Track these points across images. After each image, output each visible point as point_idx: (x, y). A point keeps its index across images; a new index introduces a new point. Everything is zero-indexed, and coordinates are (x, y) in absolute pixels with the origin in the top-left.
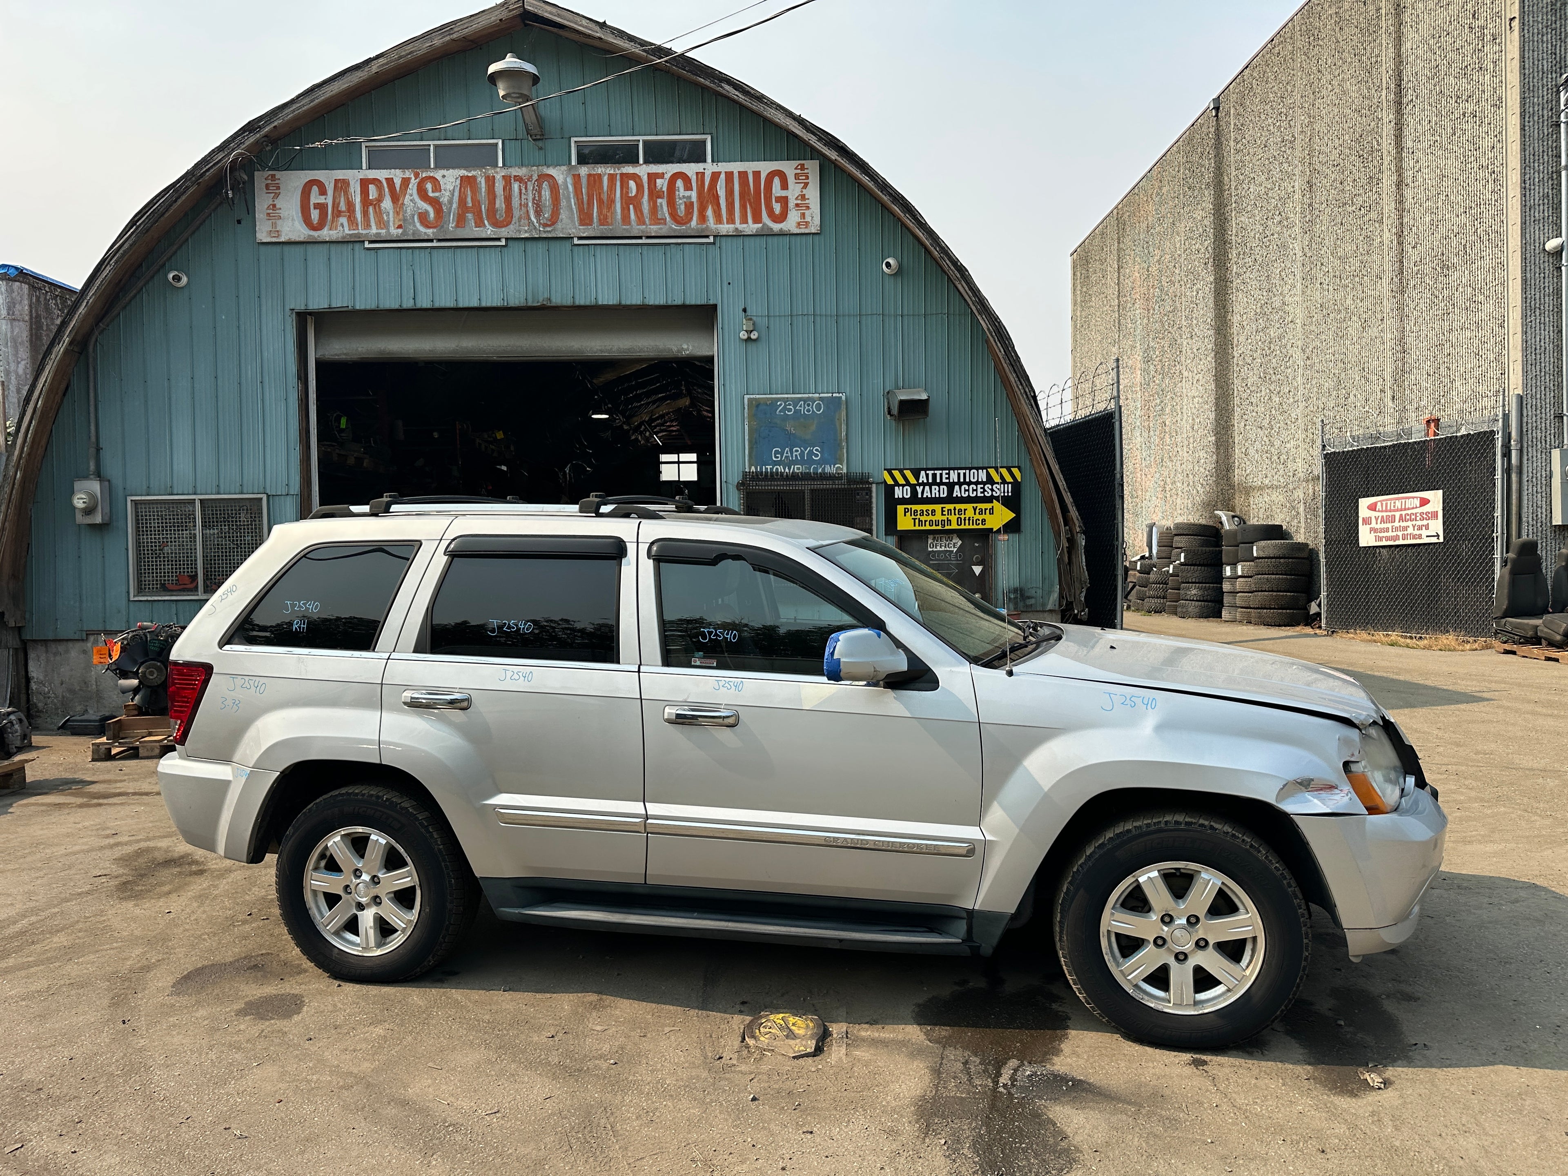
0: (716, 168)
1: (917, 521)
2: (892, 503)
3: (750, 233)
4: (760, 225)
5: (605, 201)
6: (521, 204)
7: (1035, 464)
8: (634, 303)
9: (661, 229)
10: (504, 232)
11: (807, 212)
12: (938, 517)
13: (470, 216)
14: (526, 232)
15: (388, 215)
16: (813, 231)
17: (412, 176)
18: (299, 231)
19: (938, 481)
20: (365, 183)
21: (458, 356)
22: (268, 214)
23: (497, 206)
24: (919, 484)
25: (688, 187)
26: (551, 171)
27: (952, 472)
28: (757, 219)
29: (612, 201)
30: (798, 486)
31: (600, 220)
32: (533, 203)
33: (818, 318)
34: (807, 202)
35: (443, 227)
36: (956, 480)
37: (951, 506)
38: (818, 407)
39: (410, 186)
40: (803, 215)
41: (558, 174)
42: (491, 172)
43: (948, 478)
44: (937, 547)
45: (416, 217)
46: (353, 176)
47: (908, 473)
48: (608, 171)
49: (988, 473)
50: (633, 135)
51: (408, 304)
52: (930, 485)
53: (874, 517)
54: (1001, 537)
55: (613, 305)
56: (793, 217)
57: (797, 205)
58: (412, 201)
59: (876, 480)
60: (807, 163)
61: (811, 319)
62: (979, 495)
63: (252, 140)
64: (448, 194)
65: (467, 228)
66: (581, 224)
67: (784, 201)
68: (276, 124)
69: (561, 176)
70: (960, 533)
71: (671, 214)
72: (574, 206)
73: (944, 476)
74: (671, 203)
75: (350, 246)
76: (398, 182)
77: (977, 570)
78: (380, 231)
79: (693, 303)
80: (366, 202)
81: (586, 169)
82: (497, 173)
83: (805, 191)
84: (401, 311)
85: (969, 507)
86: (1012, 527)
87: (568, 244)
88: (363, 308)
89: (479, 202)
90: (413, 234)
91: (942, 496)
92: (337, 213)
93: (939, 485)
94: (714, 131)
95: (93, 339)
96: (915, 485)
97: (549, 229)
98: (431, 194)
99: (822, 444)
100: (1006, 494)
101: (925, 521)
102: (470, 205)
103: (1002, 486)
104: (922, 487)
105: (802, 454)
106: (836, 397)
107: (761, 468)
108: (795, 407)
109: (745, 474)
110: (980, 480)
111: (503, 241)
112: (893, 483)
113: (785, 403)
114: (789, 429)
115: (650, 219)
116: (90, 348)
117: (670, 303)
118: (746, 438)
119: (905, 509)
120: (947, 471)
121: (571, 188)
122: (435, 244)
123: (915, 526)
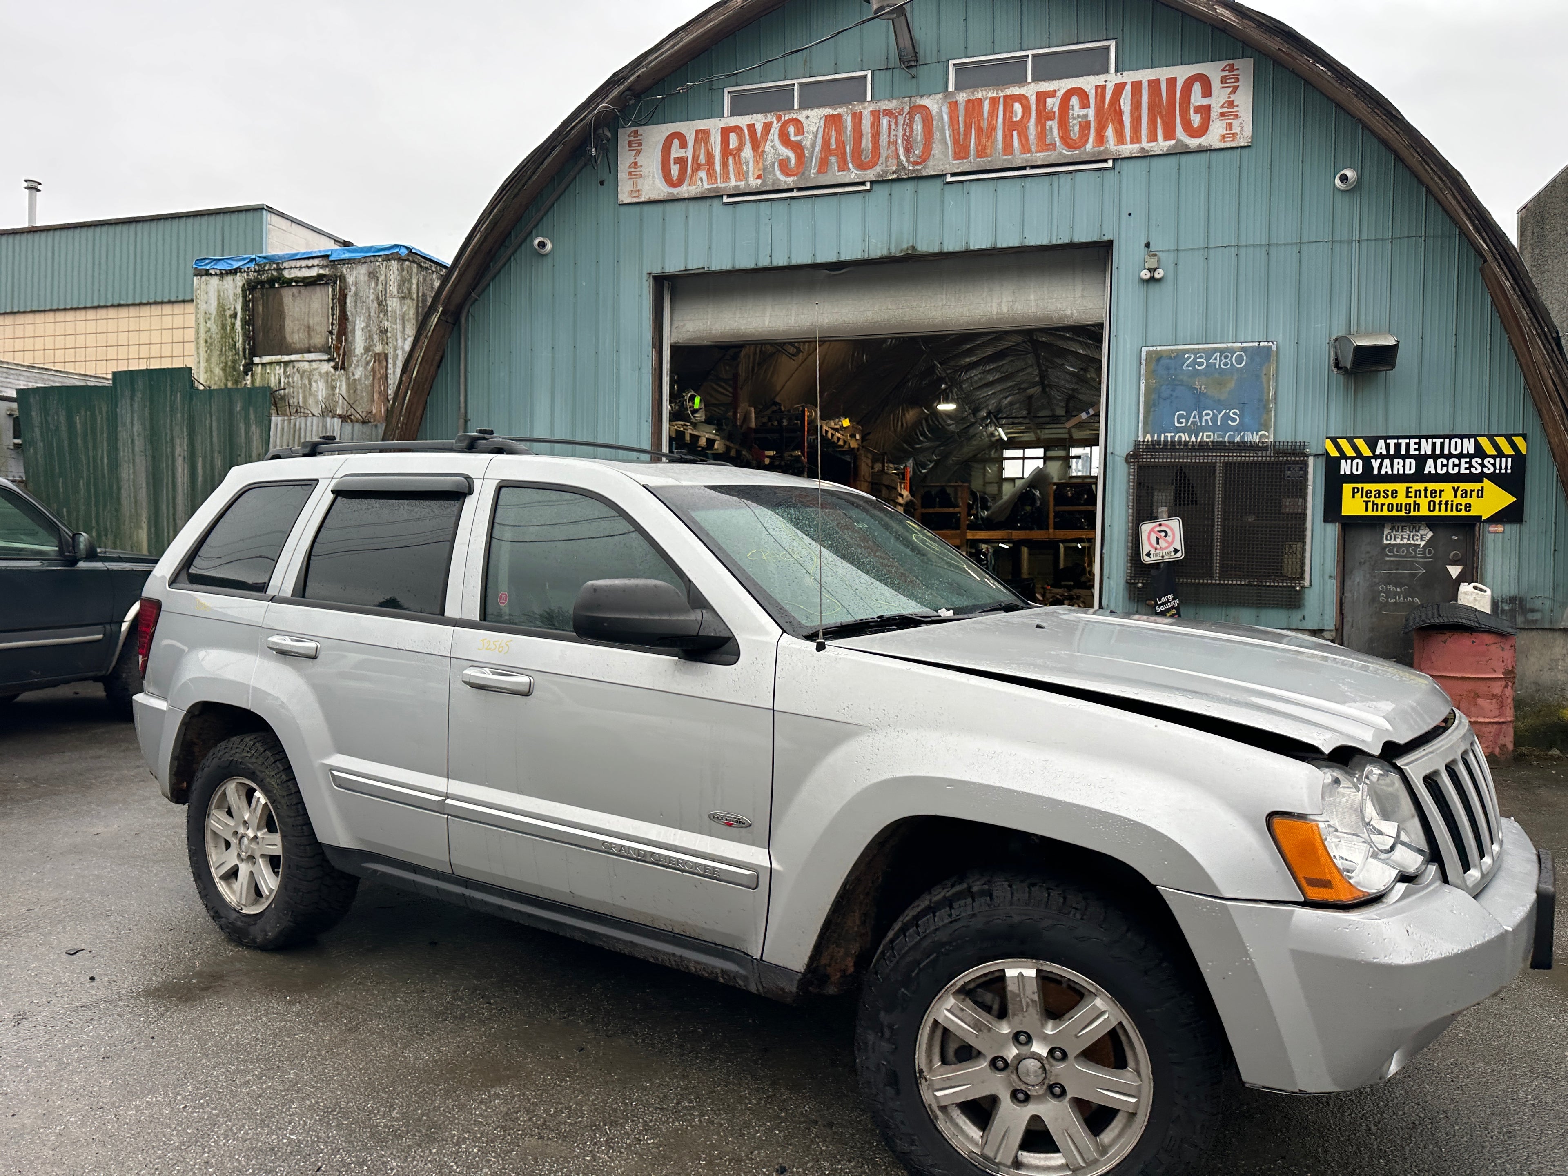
0: (1119, 79)
1: (1370, 505)
2: (1334, 480)
3: (1160, 152)
4: (1173, 142)
5: (985, 130)
6: (889, 142)
7: (1551, 431)
8: (1014, 245)
9: (1049, 155)
11: (1236, 123)
12: (1402, 499)
13: (833, 159)
14: (894, 173)
15: (747, 166)
16: (1242, 144)
17: (774, 120)
18: (659, 189)
19: (1403, 452)
20: (726, 132)
22: (630, 173)
23: (863, 145)
24: (1376, 457)
25: (1085, 105)
26: (926, 101)
27: (1423, 441)
28: (1169, 134)
29: (993, 128)
30: (1206, 459)
31: (978, 151)
32: (904, 139)
33: (1242, 250)
34: (1235, 109)
35: (803, 174)
36: (1429, 452)
37: (1421, 486)
38: (1240, 360)
39: (772, 131)
40: (1230, 127)
41: (933, 103)
42: (858, 108)
43: (1419, 449)
44: (1396, 538)
45: (776, 165)
46: (714, 125)
47: (1360, 443)
48: (990, 95)
50: (1021, 50)
51: (764, 262)
52: (1391, 458)
53: (1310, 498)
54: (1492, 528)
55: (987, 250)
56: (1217, 129)
57: (1222, 114)
58: (774, 148)
59: (1314, 452)
60: (1237, 63)
61: (1236, 251)
62: (1463, 471)
63: (616, 92)
64: (811, 136)
65: (830, 174)
66: (956, 158)
67: (1205, 111)
68: (637, 73)
69: (936, 106)
70: (1431, 522)
71: (1062, 138)
72: (948, 139)
73: (1413, 446)
74: (1064, 125)
75: (708, 202)
76: (759, 128)
77: (1455, 570)
78: (739, 183)
79: (1083, 240)
80: (726, 152)
81: (965, 94)
82: (864, 108)
83: (1233, 97)
84: (757, 269)
85: (1448, 487)
86: (1511, 515)
87: (938, 183)
89: (844, 143)
90: (773, 184)
91: (1407, 472)
92: (697, 167)
93: (1404, 458)
94: (1120, 36)
95: (466, 310)
96: (1369, 458)
97: (919, 167)
98: (793, 138)
99: (1242, 406)
100: (1503, 471)
101: (1382, 505)
102: (834, 146)
103: (1498, 460)
104: (1379, 461)
105: (1214, 419)
106: (1264, 347)
107: (1159, 436)
108: (1207, 360)
109: (1137, 444)
110: (1465, 452)
111: (868, 184)
112: (1338, 455)
113: (1195, 355)
114: (1198, 387)
115: (1037, 145)
116: (463, 320)
117: (1054, 242)
118: (1142, 399)
119: (1354, 488)
120: (1417, 441)
121: (946, 118)
122: (795, 194)
123: (1367, 510)
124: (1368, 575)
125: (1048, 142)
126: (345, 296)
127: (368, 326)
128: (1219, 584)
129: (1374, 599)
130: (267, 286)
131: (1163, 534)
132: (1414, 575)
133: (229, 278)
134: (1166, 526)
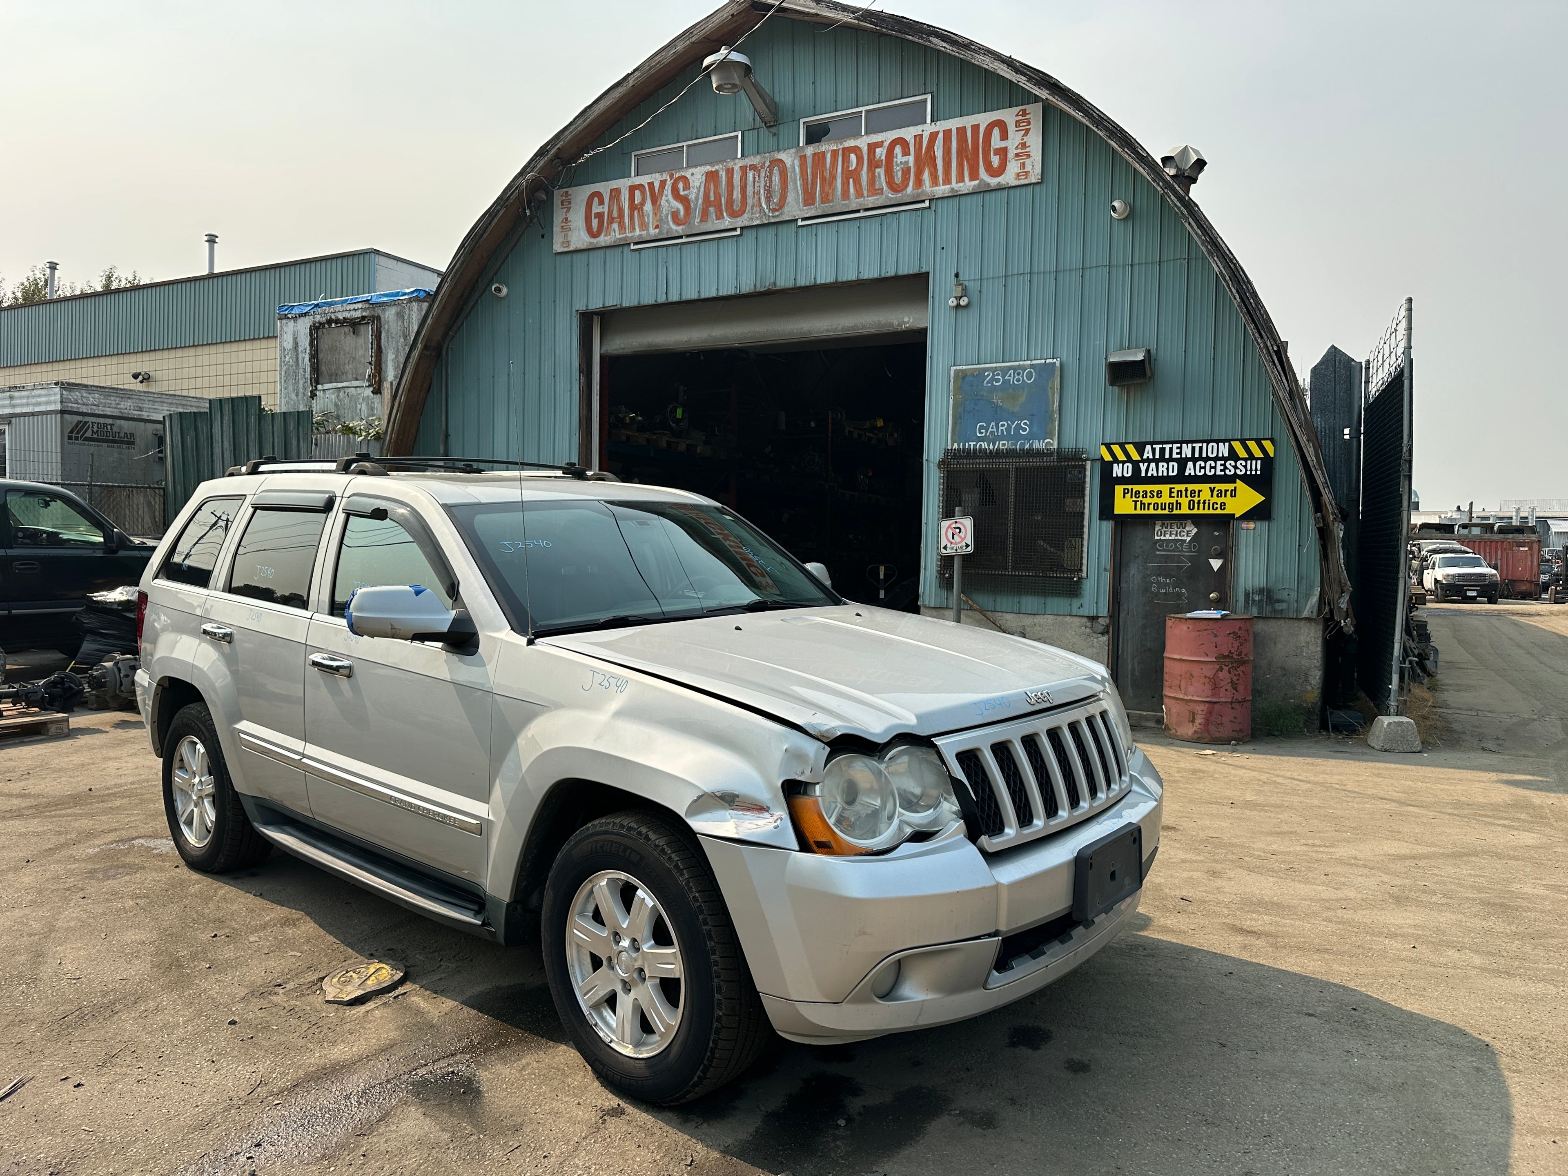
0: (933, 128)
1: (1138, 504)
2: (1108, 482)
3: (966, 192)
4: (977, 182)
5: (828, 179)
6: (754, 192)
8: (850, 279)
9: (878, 199)
10: (742, 221)
11: (1028, 162)
12: (1165, 499)
13: (712, 209)
14: (757, 219)
15: (648, 217)
16: (1034, 181)
17: (668, 178)
18: (584, 240)
19: (1167, 456)
20: (632, 189)
21: (707, 345)
22: (562, 227)
23: (734, 197)
24: (1143, 461)
25: (906, 153)
26: (782, 156)
27: (1184, 445)
28: (974, 176)
29: (833, 177)
30: (1002, 464)
31: (822, 198)
32: (765, 189)
33: (1035, 277)
34: (1028, 149)
35: (690, 223)
36: (1189, 456)
37: (1182, 487)
38: (1029, 376)
39: (666, 187)
40: (1023, 165)
41: (788, 157)
42: (731, 164)
43: (1180, 453)
44: (1166, 534)
45: (669, 216)
46: (623, 184)
47: (1130, 448)
48: (831, 148)
49: (1231, 446)
50: (857, 106)
51: (662, 299)
52: (1157, 462)
53: (1087, 499)
54: (1244, 525)
55: (831, 284)
56: (1013, 167)
57: (1017, 155)
58: (668, 202)
59: (1092, 456)
60: (1029, 108)
61: (1027, 277)
62: (1218, 473)
63: (542, 163)
64: (695, 190)
65: (709, 222)
66: (805, 205)
67: (1003, 153)
68: (558, 146)
69: (790, 159)
70: (1196, 519)
71: (888, 183)
72: (799, 187)
73: (1175, 451)
74: (889, 172)
75: (620, 249)
76: (657, 185)
77: (1216, 564)
78: (642, 233)
79: (906, 273)
80: (633, 207)
81: (812, 148)
82: (735, 164)
83: (1026, 139)
84: (657, 306)
85: (1205, 488)
86: (1260, 513)
87: (793, 227)
88: (628, 305)
89: (720, 195)
90: (667, 233)
91: (1171, 474)
92: (611, 220)
93: (1168, 461)
94: (935, 90)
95: (446, 346)
96: (1138, 462)
97: (777, 214)
98: (682, 193)
99: (1031, 417)
100: (1253, 473)
101: (1149, 504)
102: (712, 199)
103: (1249, 462)
104: (1146, 464)
105: (1009, 429)
106: (1050, 363)
107: (964, 445)
108: (1003, 377)
109: (947, 451)
110: (1220, 455)
111: (739, 230)
112: (1111, 459)
113: (993, 373)
114: (995, 401)
115: (868, 191)
116: (444, 352)
117: (883, 275)
118: (951, 412)
119: (1124, 489)
120: (1179, 445)
121: (797, 169)
122: (684, 240)
123: (1135, 509)
124: (1141, 568)
125: (877, 187)
126: (380, 333)
127: (397, 357)
128: (1012, 575)
129: (1147, 590)
130: (327, 326)
131: (958, 530)
132: (1181, 568)
133: (301, 321)
134: (961, 523)
